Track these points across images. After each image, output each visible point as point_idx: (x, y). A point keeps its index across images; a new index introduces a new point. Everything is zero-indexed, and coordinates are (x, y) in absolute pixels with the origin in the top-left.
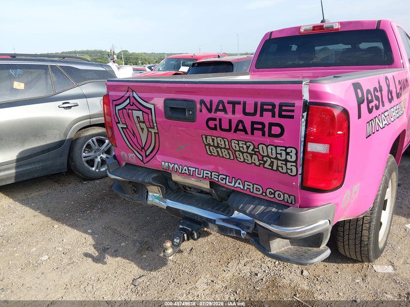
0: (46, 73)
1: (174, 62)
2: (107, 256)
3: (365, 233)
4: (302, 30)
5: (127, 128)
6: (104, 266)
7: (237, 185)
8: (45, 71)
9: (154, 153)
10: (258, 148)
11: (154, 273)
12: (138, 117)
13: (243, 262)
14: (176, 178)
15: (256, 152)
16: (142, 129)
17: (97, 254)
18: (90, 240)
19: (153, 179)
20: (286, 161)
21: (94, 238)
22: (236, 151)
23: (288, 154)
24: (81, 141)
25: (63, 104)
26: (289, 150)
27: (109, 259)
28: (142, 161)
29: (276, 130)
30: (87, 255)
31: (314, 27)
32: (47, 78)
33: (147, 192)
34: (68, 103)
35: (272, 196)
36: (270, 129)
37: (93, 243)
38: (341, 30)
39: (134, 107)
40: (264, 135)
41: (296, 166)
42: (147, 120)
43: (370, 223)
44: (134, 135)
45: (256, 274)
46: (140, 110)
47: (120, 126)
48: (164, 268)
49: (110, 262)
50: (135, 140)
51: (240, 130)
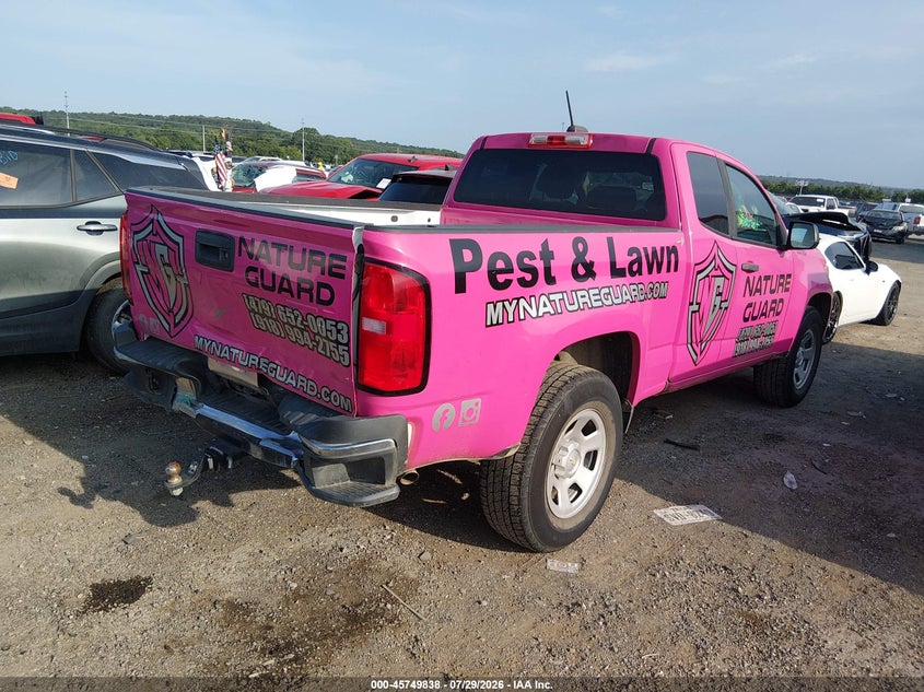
0: (66, 163)
1: (371, 168)
2: (97, 497)
3: (514, 490)
4: (532, 141)
5: (149, 273)
6: (87, 511)
7: (289, 380)
8: (62, 159)
9: (186, 319)
10: (307, 321)
11: (167, 530)
12: (162, 256)
13: (329, 531)
14: (213, 365)
15: (305, 329)
16: (169, 276)
17: (82, 491)
18: (79, 469)
19: (180, 364)
20: (337, 342)
21: (86, 468)
22: (284, 323)
23: (339, 331)
24: (112, 298)
25: (88, 223)
26: (340, 326)
27: (99, 502)
28: (169, 333)
29: (326, 295)
30: (64, 491)
31: (550, 138)
32: (65, 173)
33: (176, 390)
34: (99, 223)
35: (328, 399)
36: (319, 292)
37: (83, 475)
38: (591, 149)
39: (157, 239)
40: (311, 300)
41: (348, 351)
42: (173, 264)
43: (521, 473)
44: (158, 286)
45: (341, 550)
46: (165, 244)
47: (139, 268)
48: (189, 526)
49: (99, 506)
50: (159, 295)
51: (285, 290)
